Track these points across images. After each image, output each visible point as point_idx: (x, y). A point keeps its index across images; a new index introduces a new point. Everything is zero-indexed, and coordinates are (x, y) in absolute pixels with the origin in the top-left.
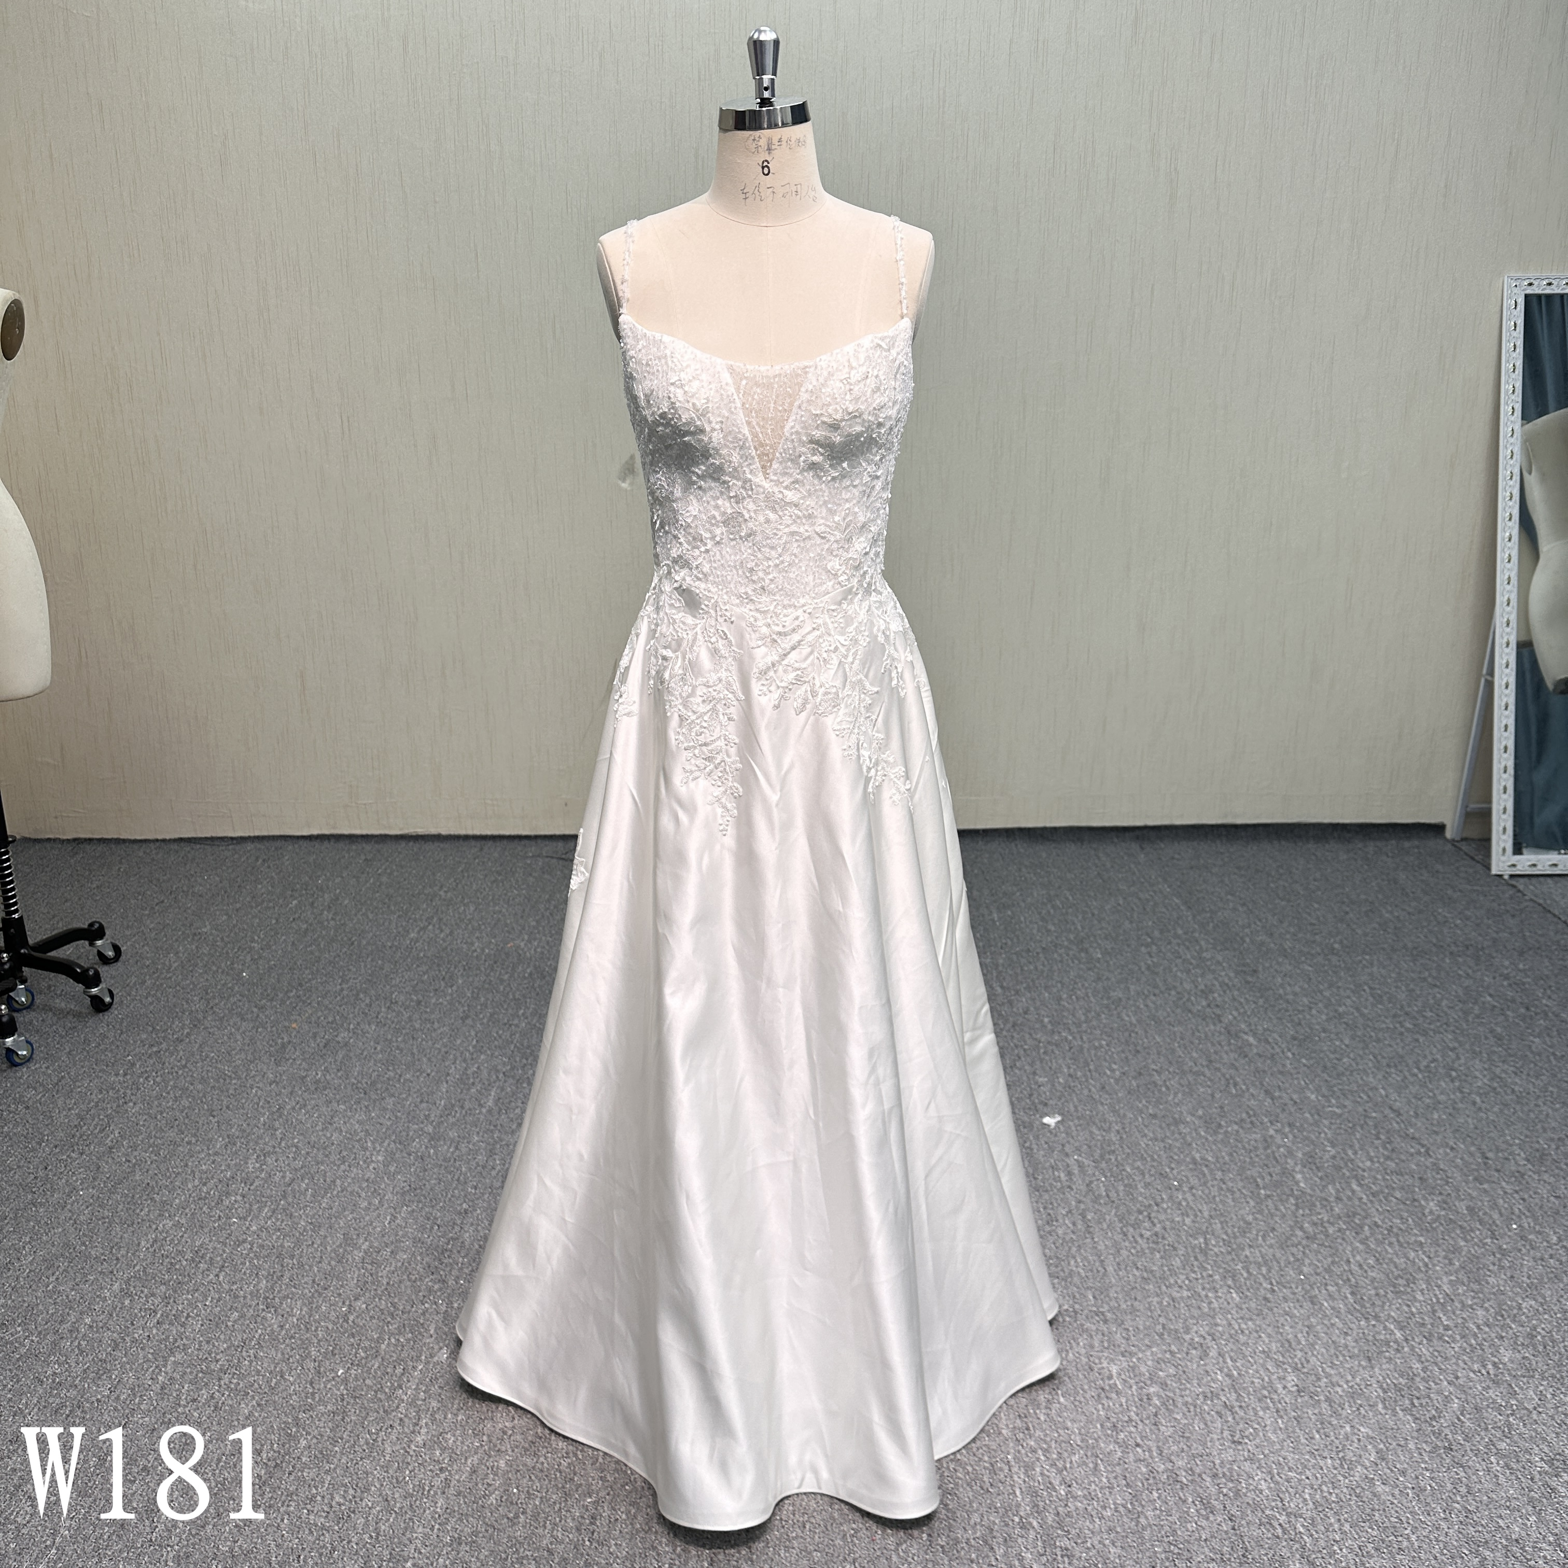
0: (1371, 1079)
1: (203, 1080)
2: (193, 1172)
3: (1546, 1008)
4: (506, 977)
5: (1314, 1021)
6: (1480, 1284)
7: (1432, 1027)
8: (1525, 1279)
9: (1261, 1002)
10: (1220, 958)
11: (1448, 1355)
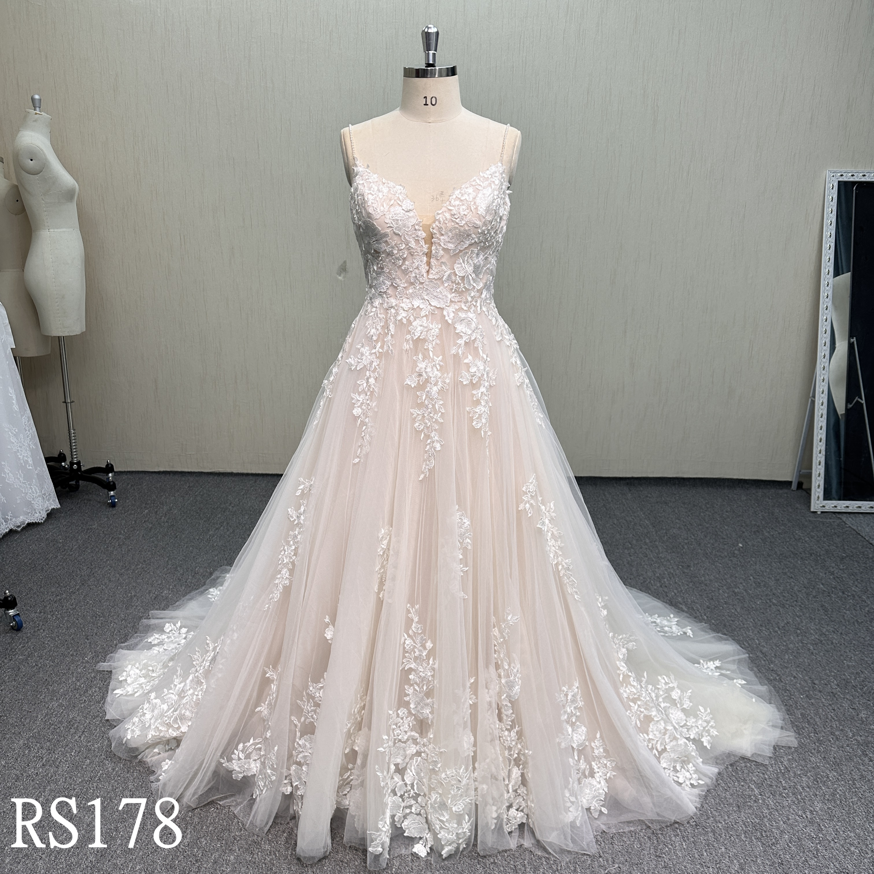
0: (751, 634)
3: (854, 593)
5: (721, 597)
6: (806, 761)
7: (788, 602)
8: (832, 759)
9: (691, 585)
10: (669, 558)
11: (784, 805)
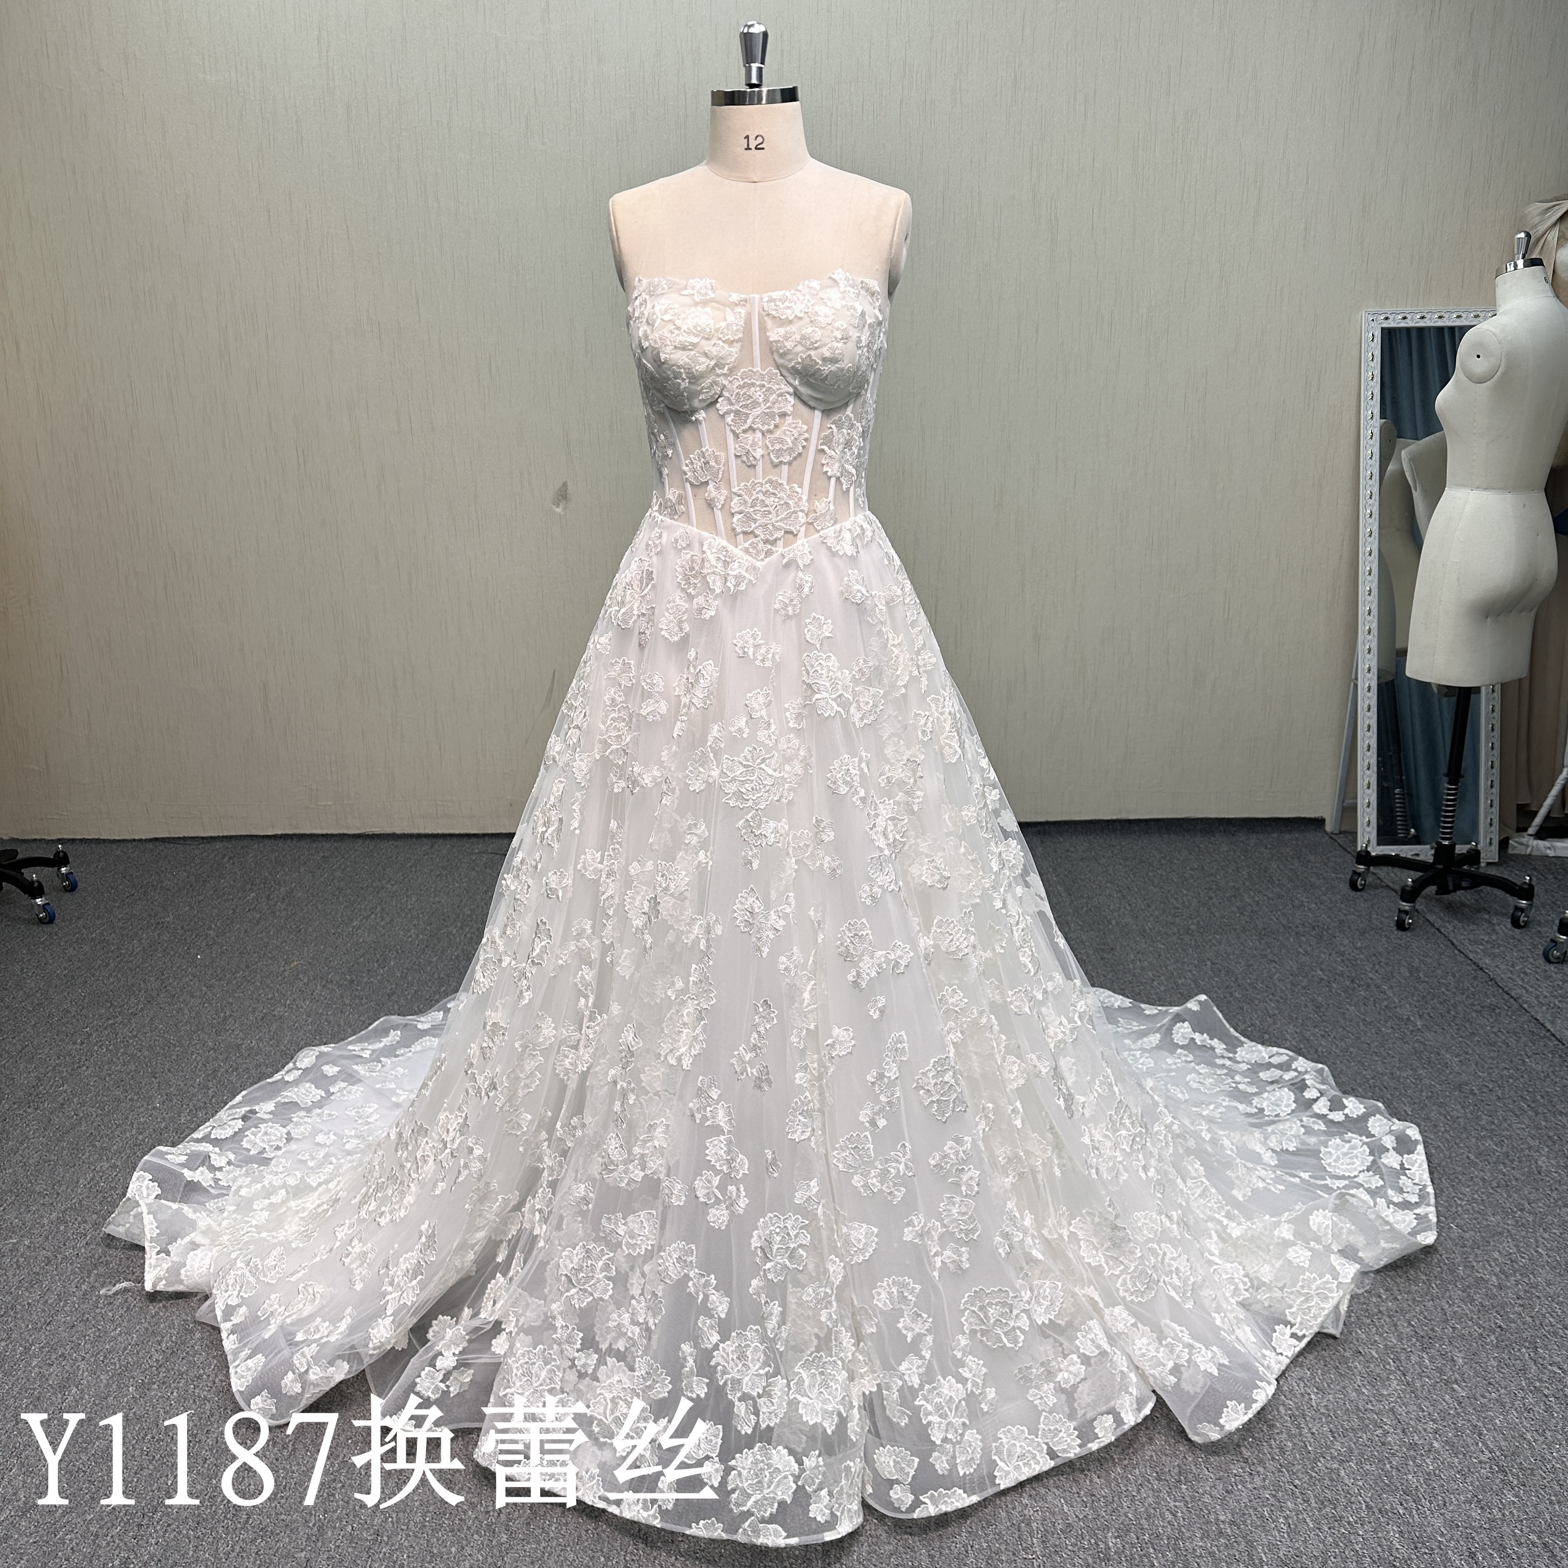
1: (151, 1048)
2: (132, 1124)
4: (435, 959)
